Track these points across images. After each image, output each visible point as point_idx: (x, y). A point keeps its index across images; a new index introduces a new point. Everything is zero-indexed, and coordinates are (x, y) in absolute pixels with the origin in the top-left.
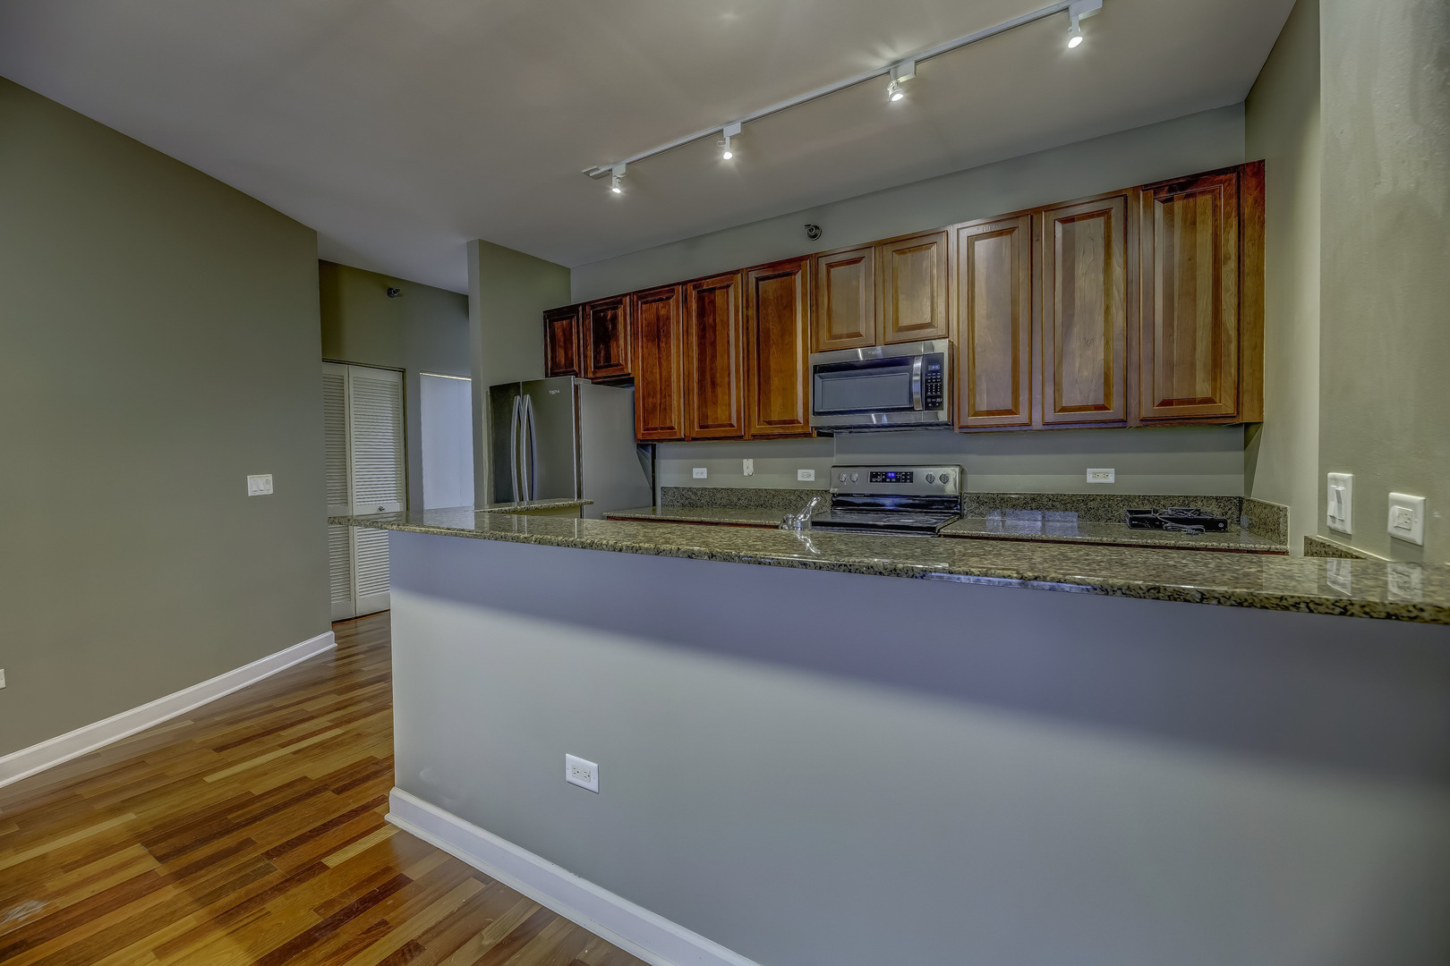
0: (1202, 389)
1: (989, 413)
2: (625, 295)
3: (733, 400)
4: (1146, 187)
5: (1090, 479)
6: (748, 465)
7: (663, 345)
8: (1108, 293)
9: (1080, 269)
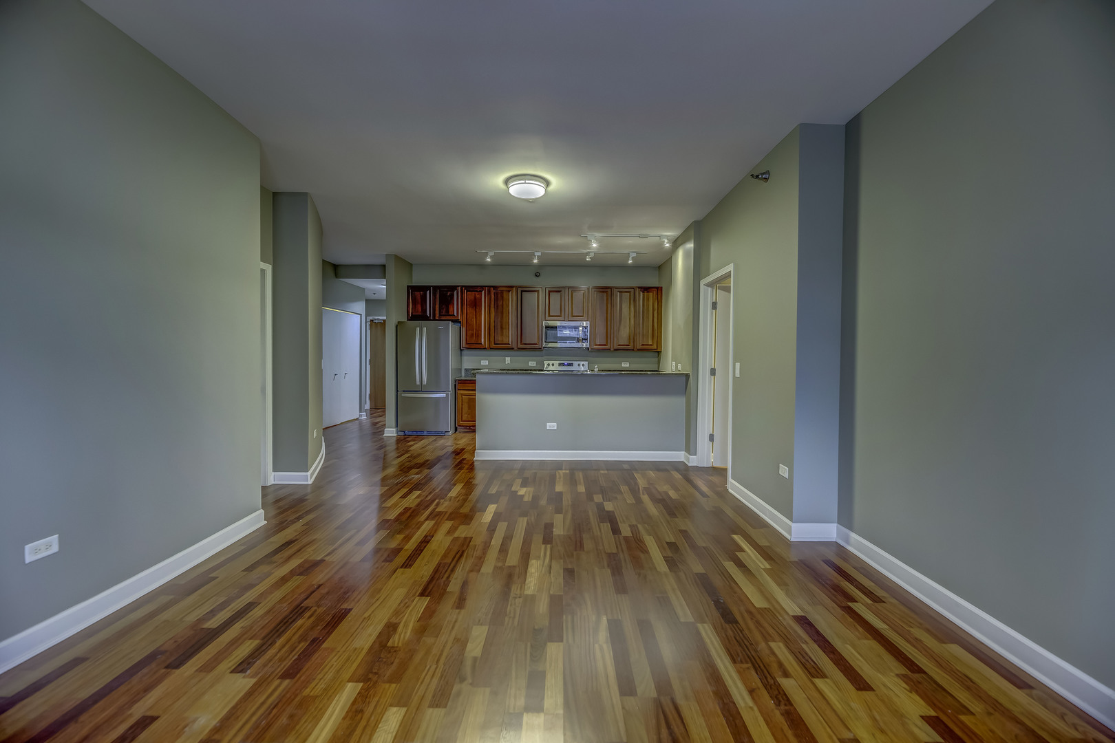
0: (650, 343)
1: (600, 345)
2: (458, 286)
3: (511, 336)
4: (639, 288)
5: (623, 365)
6: (508, 360)
7: (477, 310)
8: (630, 314)
9: (623, 307)
